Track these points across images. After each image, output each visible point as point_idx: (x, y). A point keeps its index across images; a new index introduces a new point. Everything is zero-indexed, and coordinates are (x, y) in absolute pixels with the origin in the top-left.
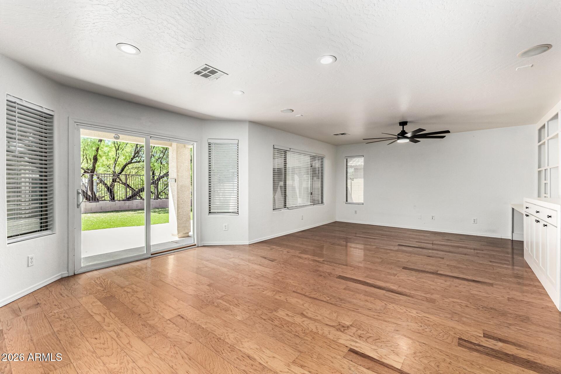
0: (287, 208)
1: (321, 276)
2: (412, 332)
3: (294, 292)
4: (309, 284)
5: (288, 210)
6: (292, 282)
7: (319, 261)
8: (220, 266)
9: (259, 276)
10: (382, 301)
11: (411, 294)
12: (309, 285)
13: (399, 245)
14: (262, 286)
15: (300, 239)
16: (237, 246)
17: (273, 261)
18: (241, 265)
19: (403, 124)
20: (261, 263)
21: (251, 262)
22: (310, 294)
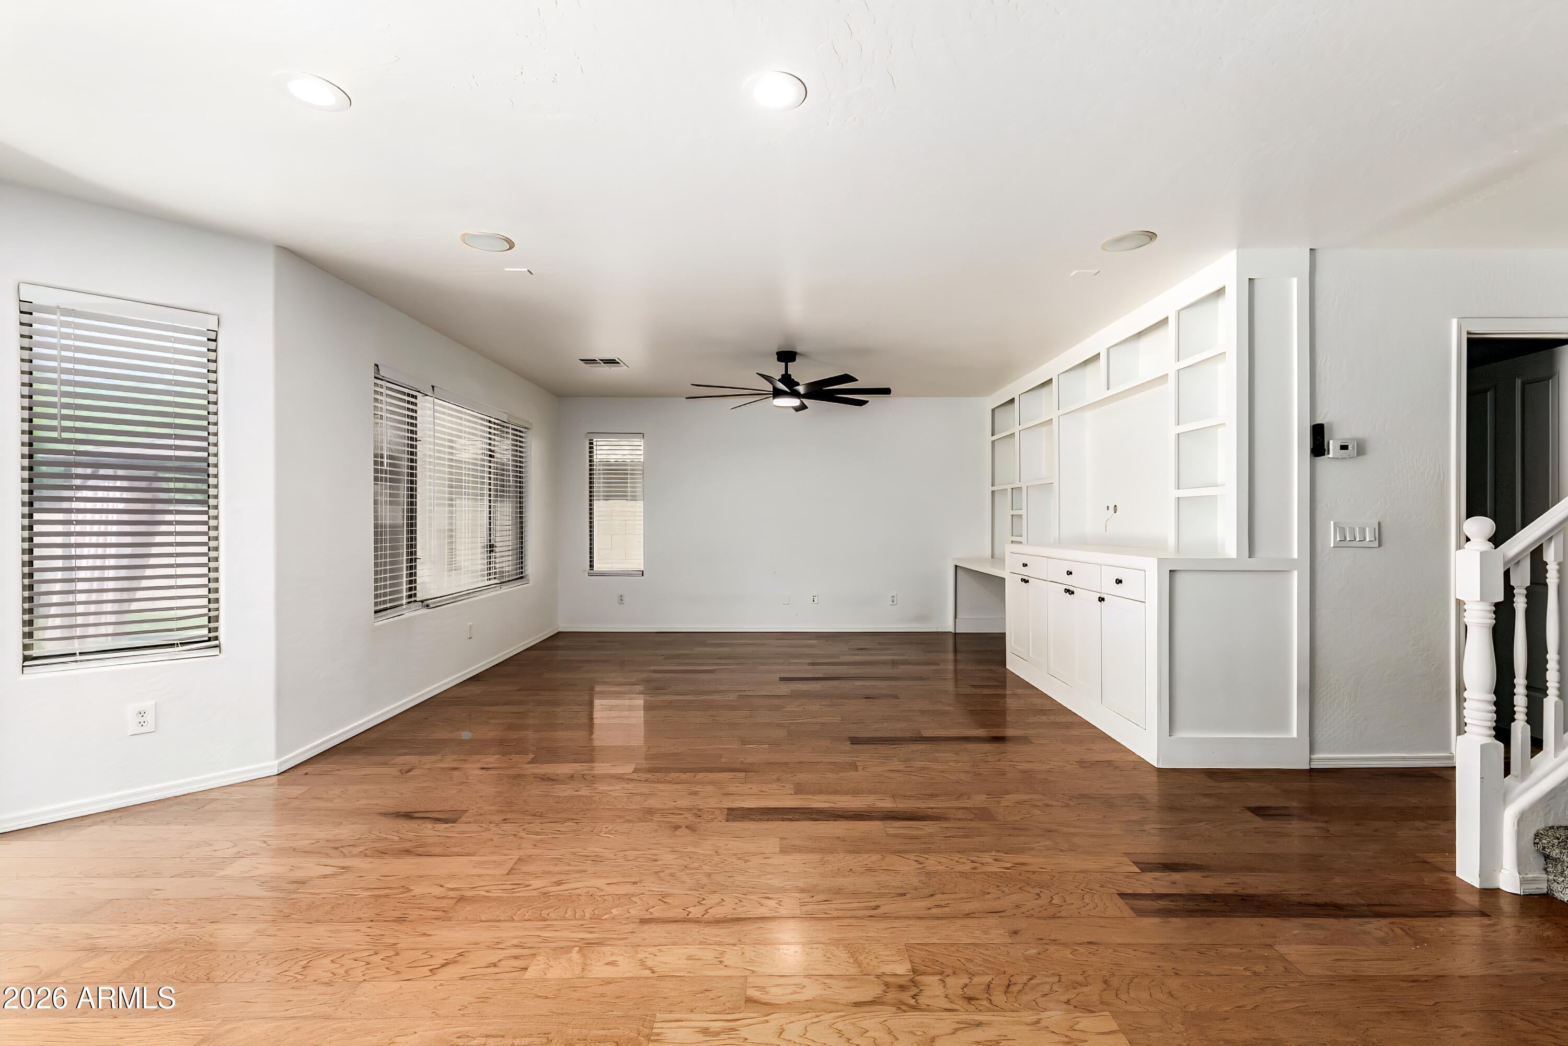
0: (422, 601)
1: (677, 827)
2: (1041, 921)
3: (643, 921)
4: (669, 871)
5: (426, 611)
6: (600, 883)
7: (625, 776)
8: (188, 922)
9: (444, 904)
10: (901, 855)
11: (934, 810)
12: (672, 875)
13: (782, 679)
14: (496, 945)
15: (488, 708)
16: (213, 795)
17: (454, 822)
18: (311, 878)
19: (787, 356)
20: (407, 845)
21: (356, 850)
22: (704, 908)
